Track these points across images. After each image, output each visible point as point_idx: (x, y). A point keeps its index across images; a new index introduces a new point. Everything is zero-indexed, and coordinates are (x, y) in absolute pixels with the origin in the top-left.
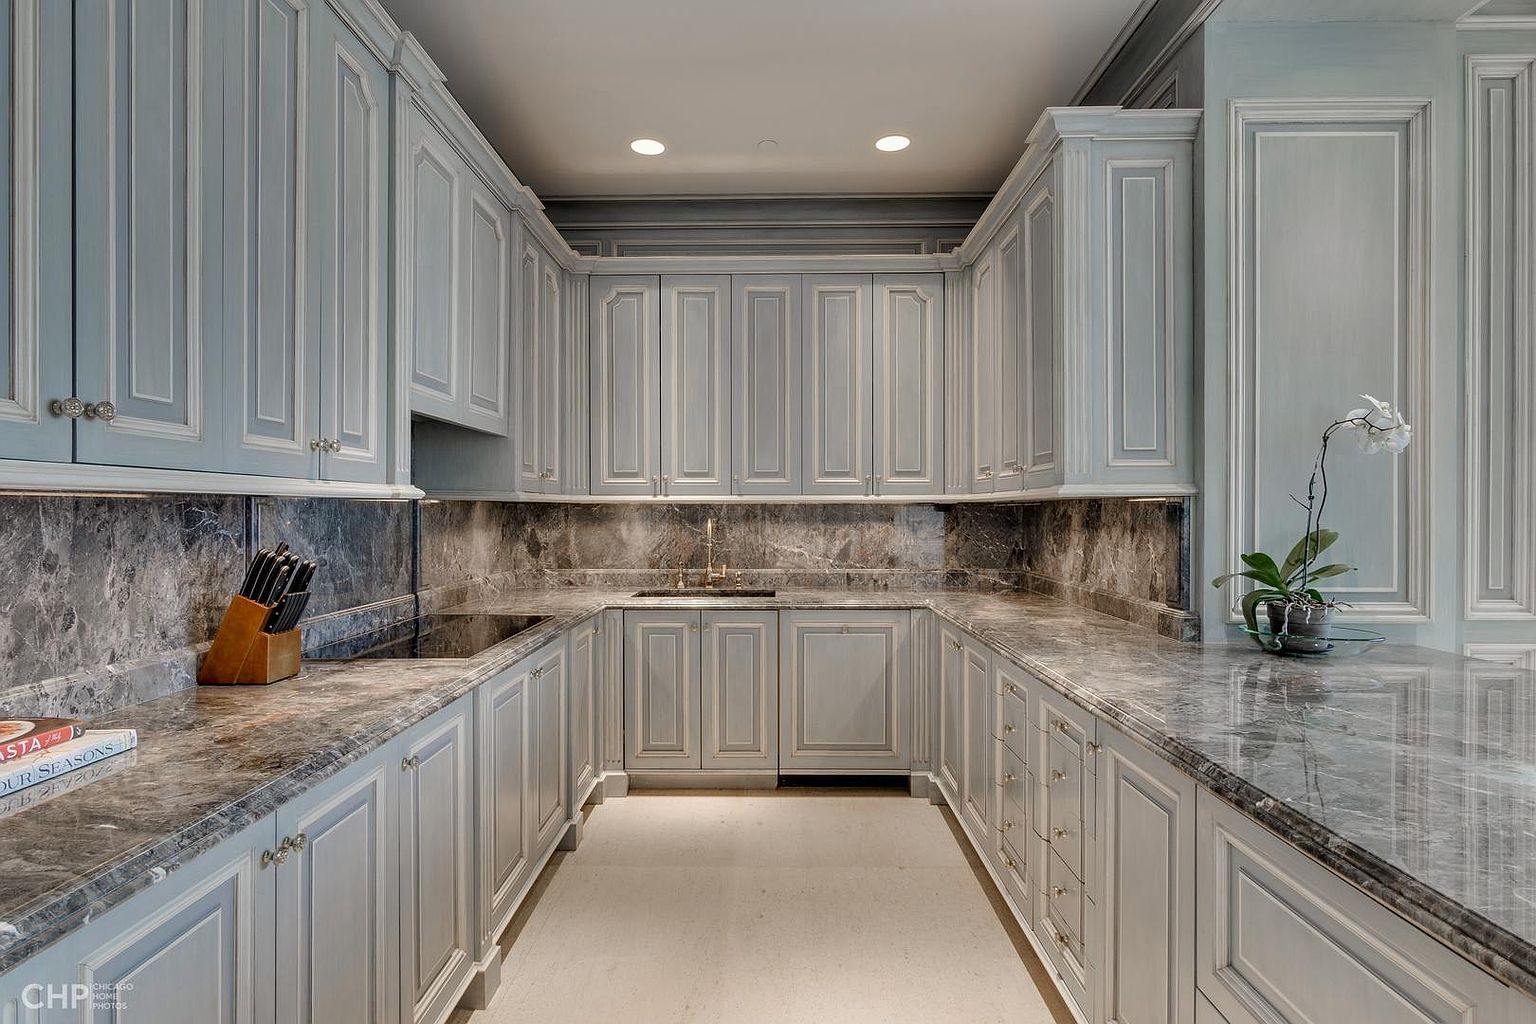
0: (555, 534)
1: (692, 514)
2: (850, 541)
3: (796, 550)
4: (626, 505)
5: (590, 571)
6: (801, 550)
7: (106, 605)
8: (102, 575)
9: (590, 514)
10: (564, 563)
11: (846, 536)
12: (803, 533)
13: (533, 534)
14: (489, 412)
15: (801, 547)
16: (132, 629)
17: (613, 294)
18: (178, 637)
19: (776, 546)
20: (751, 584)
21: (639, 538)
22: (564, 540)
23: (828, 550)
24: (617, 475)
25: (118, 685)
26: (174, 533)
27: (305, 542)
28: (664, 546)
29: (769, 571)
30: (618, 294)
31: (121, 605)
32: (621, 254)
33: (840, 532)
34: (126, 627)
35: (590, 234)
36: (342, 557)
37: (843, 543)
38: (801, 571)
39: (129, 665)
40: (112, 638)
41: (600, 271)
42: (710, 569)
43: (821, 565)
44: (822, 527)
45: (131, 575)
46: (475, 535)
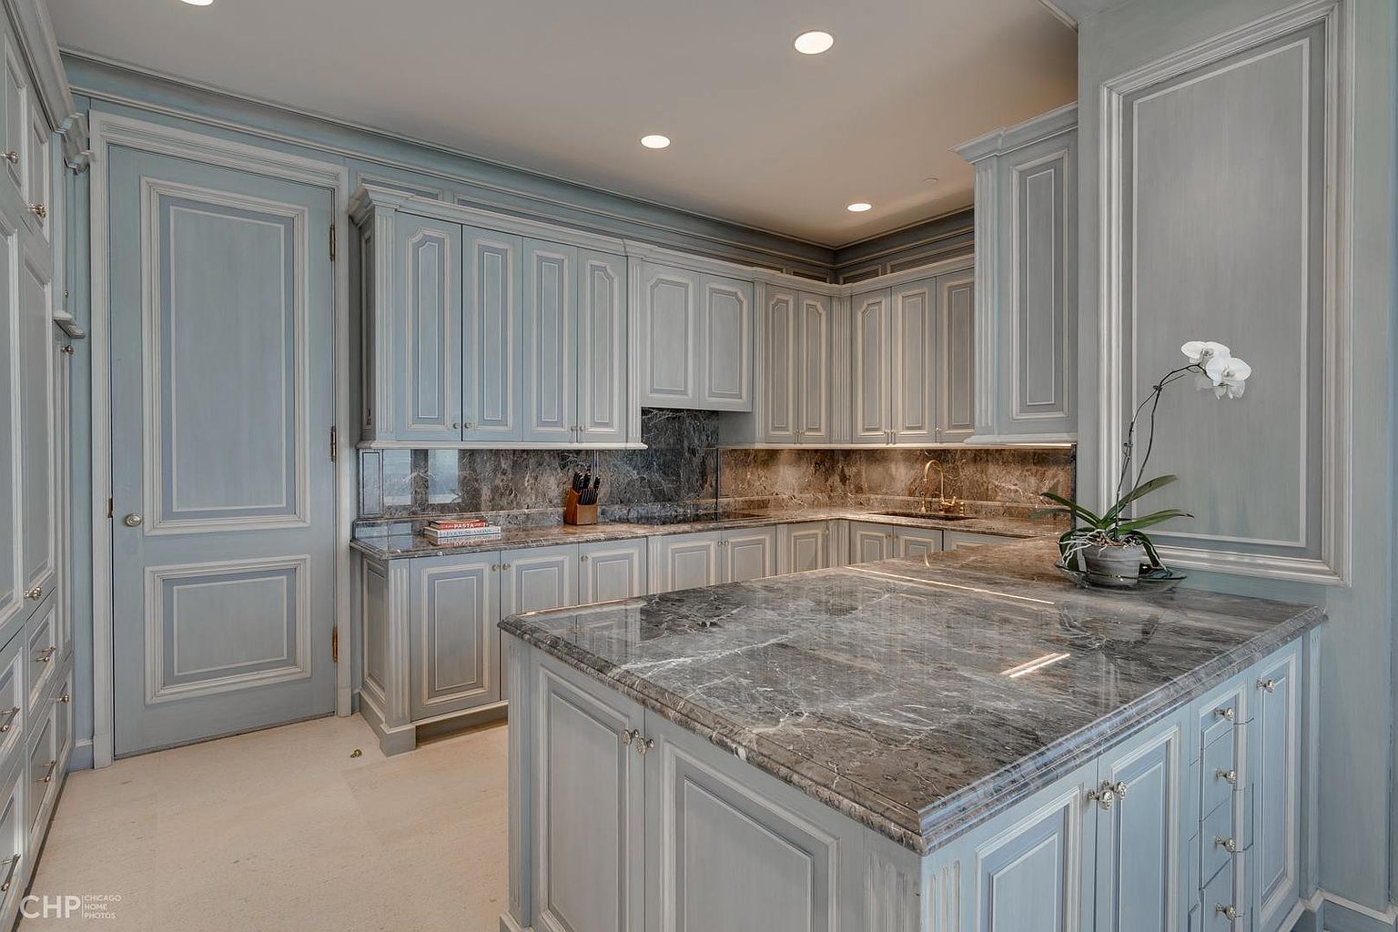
0: (854, 469)
1: (939, 456)
2: (1058, 481)
3: (1013, 487)
4: (895, 450)
5: (873, 497)
6: (1017, 487)
7: (526, 488)
8: (524, 478)
9: (873, 456)
10: (859, 490)
11: (1055, 476)
12: (1018, 473)
13: (843, 470)
14: (737, 400)
15: (1016, 485)
16: (536, 498)
17: (865, 305)
18: (557, 503)
19: (997, 483)
20: (976, 513)
21: (902, 474)
22: (859, 474)
23: (1039, 488)
24: (868, 430)
25: (528, 516)
26: (556, 463)
27: (631, 469)
28: (918, 481)
29: (990, 503)
30: (868, 305)
31: (532, 489)
32: (892, 272)
33: (1050, 473)
34: (533, 497)
35: (877, 261)
36: (657, 476)
37: (1052, 483)
38: (1015, 505)
39: (533, 511)
40: (528, 500)
41: (855, 292)
42: (942, 499)
43: (1032, 500)
44: (1034, 468)
45: (536, 478)
46: (782, 469)
